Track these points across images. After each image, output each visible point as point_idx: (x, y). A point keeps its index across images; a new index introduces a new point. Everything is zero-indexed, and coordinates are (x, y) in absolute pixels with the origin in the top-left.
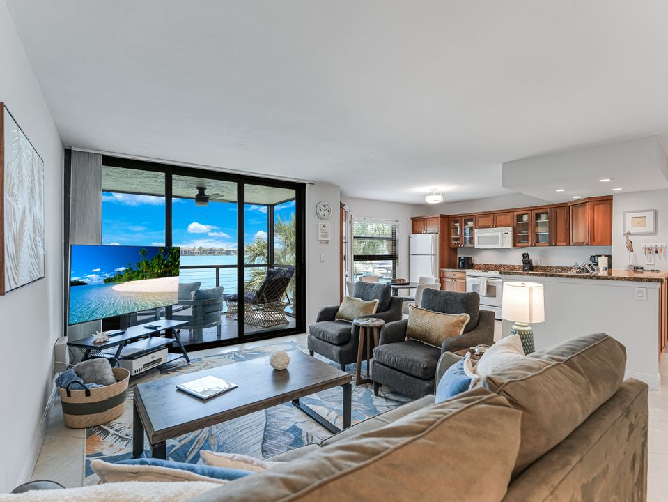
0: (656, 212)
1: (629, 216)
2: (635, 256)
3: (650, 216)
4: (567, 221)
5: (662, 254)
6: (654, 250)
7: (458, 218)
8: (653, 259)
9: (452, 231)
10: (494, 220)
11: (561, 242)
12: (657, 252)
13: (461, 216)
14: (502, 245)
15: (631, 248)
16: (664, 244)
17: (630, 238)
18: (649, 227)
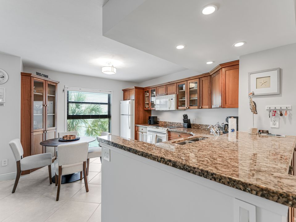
0: (280, 71)
1: (254, 77)
2: (260, 119)
3: (274, 75)
4: (209, 88)
5: (287, 117)
6: (279, 113)
7: (148, 90)
8: (277, 123)
9: (146, 99)
10: (167, 90)
11: (205, 105)
12: (281, 115)
13: (149, 88)
14: (169, 108)
15: (254, 109)
16: (289, 106)
17: (254, 99)
18: (274, 88)
